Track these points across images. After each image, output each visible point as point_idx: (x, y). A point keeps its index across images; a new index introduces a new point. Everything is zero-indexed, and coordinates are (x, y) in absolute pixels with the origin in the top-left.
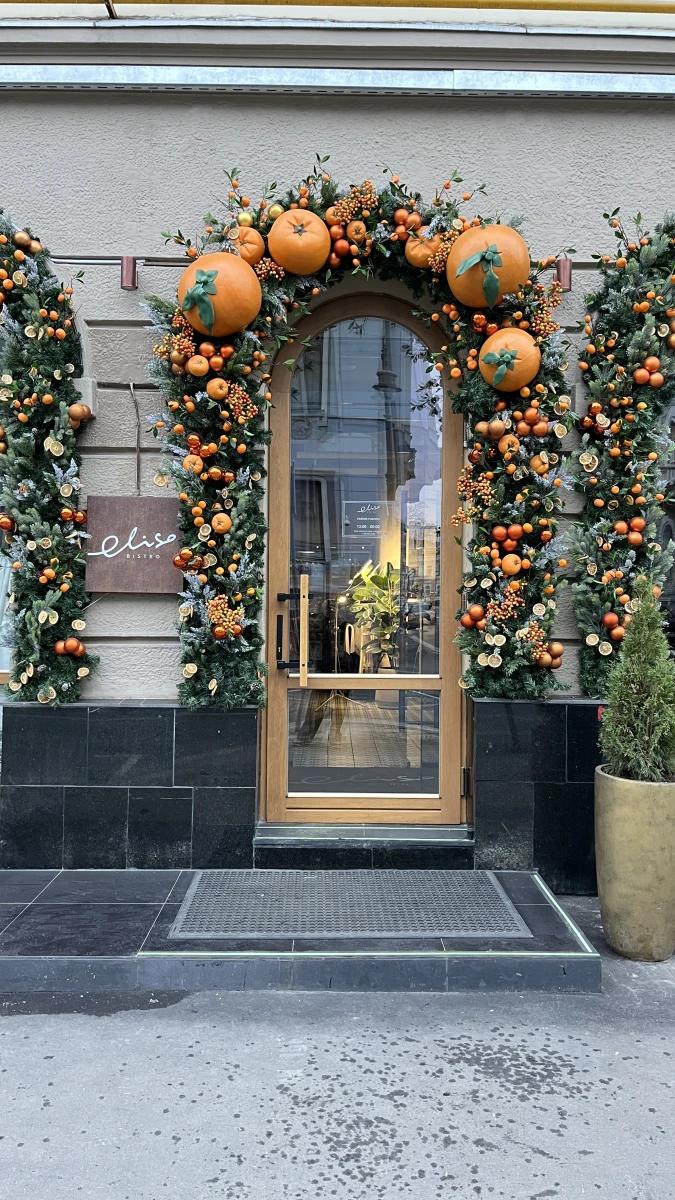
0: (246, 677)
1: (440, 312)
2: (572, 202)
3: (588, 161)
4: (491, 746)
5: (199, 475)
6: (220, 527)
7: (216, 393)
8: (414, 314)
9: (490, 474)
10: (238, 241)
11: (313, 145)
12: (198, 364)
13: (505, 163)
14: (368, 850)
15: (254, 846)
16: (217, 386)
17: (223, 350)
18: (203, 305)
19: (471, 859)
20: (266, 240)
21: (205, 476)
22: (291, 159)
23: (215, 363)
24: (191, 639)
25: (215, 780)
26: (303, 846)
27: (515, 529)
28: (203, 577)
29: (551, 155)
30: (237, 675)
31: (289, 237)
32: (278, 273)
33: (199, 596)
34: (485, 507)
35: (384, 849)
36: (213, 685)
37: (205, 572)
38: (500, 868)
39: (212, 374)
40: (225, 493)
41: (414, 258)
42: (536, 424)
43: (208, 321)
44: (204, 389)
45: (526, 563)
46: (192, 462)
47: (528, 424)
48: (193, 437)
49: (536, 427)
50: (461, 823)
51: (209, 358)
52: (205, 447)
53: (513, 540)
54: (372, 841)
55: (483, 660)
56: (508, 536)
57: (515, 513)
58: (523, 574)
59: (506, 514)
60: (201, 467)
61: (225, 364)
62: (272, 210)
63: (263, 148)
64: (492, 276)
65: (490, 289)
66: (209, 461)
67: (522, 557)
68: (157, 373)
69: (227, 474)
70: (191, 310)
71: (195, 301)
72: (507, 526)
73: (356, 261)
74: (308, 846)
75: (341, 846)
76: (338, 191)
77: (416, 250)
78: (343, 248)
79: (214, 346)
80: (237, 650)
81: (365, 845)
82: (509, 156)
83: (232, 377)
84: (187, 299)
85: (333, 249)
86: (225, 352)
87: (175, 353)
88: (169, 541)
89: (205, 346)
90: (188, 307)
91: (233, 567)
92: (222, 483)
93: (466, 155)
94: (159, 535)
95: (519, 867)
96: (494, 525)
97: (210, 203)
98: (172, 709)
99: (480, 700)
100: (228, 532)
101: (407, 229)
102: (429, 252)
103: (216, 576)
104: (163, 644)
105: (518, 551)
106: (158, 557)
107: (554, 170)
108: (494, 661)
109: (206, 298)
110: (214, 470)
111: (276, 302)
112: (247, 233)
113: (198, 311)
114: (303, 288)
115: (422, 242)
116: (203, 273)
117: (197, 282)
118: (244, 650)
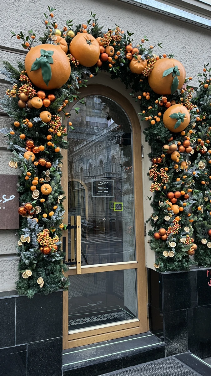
0: (58, 274)
1: (142, 95)
2: (181, 61)
3: (186, 46)
4: (169, 295)
5: (33, 162)
6: (47, 191)
7: (46, 118)
8: (130, 95)
9: (167, 168)
10: (56, 42)
11: (80, 11)
12: (37, 101)
13: (158, 39)
14: (120, 359)
15: (63, 371)
16: (46, 115)
17: (49, 96)
18: (45, 69)
19: (164, 352)
20: (69, 46)
21: (36, 163)
22: (72, 15)
23: (47, 103)
24: (28, 256)
25: (40, 336)
26: (88, 365)
27: (178, 193)
28: (36, 220)
29: (174, 41)
30: (53, 273)
31: (85, 45)
32: (76, 63)
33: (32, 230)
34: (164, 184)
35: (127, 357)
36: (41, 281)
37: (37, 216)
38: (176, 354)
39: (44, 108)
40: (47, 173)
41: (135, 68)
42: (188, 147)
43: (48, 78)
44: (38, 116)
45: (182, 208)
46: (29, 155)
47: (184, 147)
48: (30, 142)
49: (187, 149)
50: (148, 331)
51: (43, 100)
52: (36, 148)
53: (175, 198)
54: (121, 354)
55: (165, 254)
56: (175, 197)
57: (178, 186)
58: (180, 214)
59: (173, 186)
60: (34, 158)
61: (51, 104)
62: (69, 32)
63: (58, 7)
64: (176, 79)
65: (174, 86)
66: (38, 156)
67: (180, 206)
68: (7, 105)
69: (48, 163)
70: (36, 71)
71: (40, 66)
72: (174, 192)
73: (110, 65)
74: (91, 364)
75: (107, 360)
76: (102, 31)
77: (137, 65)
78: (105, 57)
79: (46, 94)
80: (54, 260)
81: (118, 357)
82: (159, 37)
83: (53, 111)
84: (36, 64)
85: (101, 57)
86: (51, 98)
87: (23, 95)
88: (10, 199)
89: (40, 93)
90: (36, 68)
91: (52, 213)
92: (46, 168)
93: (143, 33)
94: (5, 195)
95: (183, 351)
96: (168, 192)
97: (32, 25)
98: (14, 298)
99: (164, 273)
100: (50, 194)
101: (132, 54)
102: (143, 66)
103: (43, 218)
104: (5, 259)
105: (177, 203)
106: (4, 208)
107: (174, 47)
108: (171, 254)
109: (49, 65)
110: (42, 160)
111: (74, 77)
112: (60, 40)
113: (41, 72)
114: (86, 73)
115: (139, 62)
116: (45, 52)
117: (42, 56)
118: (57, 259)
